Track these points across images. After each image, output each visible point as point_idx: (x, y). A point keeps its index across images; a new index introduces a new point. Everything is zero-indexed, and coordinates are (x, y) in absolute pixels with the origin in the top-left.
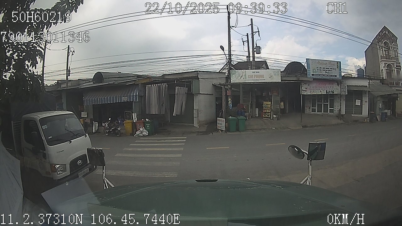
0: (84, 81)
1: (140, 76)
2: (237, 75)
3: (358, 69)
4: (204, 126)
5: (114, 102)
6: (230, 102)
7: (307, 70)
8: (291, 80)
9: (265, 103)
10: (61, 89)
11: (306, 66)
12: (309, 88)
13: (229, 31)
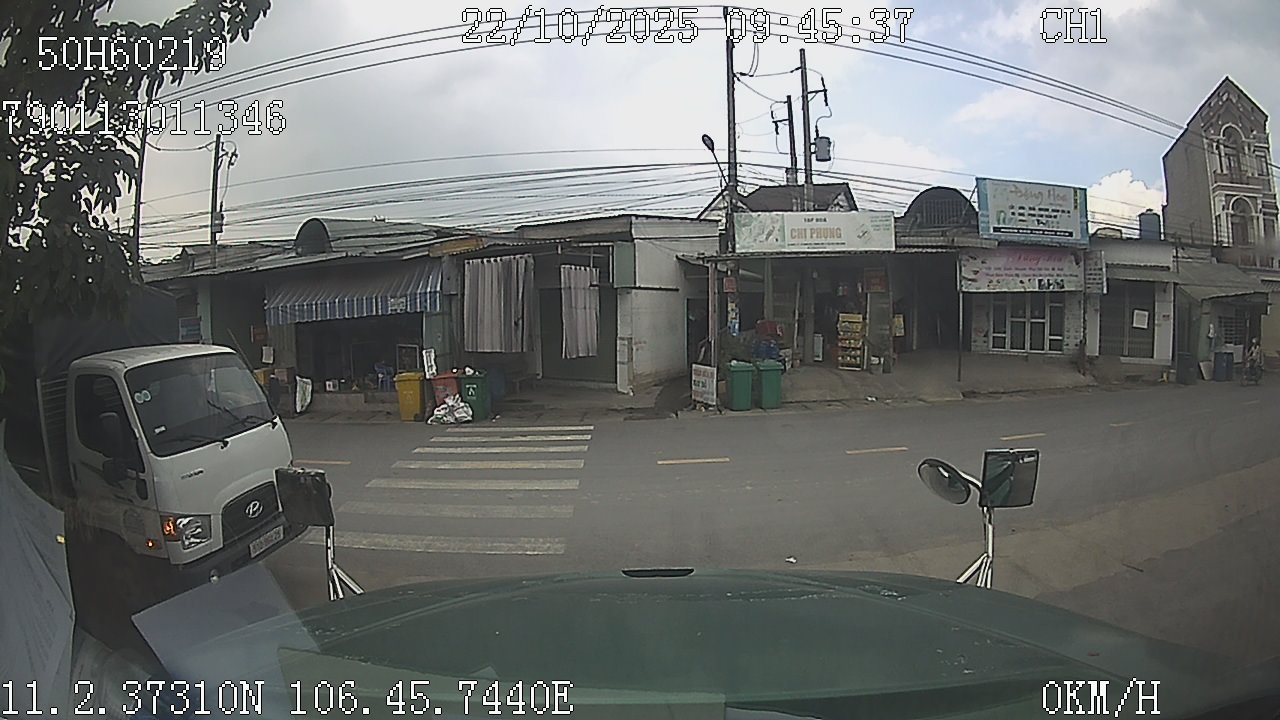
0: (267, 246)
1: (447, 231)
2: (754, 227)
3: (1142, 214)
4: (648, 390)
5: (363, 313)
6: (732, 315)
7: (977, 213)
8: (928, 247)
9: (843, 317)
10: (195, 274)
11: (976, 200)
12: (984, 270)
13: (731, 89)
